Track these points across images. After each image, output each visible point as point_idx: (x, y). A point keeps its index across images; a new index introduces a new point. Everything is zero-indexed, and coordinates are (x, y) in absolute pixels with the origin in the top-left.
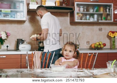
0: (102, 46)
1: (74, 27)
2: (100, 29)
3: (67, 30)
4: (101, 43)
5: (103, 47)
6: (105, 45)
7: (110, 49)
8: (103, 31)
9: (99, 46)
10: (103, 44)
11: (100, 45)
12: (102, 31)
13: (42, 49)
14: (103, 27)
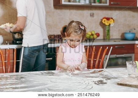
0: (95, 36)
1: (58, 11)
2: (91, 14)
3: (49, 15)
4: (93, 33)
5: (96, 38)
6: (98, 35)
7: (102, 40)
8: (95, 17)
9: (92, 37)
10: (96, 34)
11: (92, 35)
12: (93, 17)
13: (17, 42)
14: (95, 12)
